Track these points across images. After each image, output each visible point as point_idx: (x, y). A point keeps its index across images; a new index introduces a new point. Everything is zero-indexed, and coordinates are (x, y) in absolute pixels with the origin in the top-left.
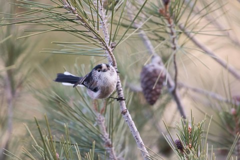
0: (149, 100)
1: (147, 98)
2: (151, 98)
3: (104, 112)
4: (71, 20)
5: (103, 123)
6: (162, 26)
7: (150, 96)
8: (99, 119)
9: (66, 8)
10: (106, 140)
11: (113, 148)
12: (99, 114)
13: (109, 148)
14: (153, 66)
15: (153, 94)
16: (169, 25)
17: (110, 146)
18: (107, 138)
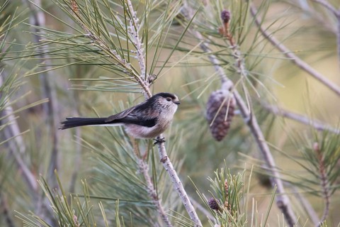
0: (215, 135)
1: (213, 133)
2: (217, 133)
3: (146, 158)
4: (96, 52)
5: (147, 171)
6: (224, 49)
7: (216, 130)
8: (141, 166)
9: (88, 37)
10: (151, 191)
11: (160, 201)
12: (141, 161)
13: (155, 201)
14: (221, 93)
15: (219, 128)
16: (231, 47)
17: (156, 198)
18: (152, 188)
